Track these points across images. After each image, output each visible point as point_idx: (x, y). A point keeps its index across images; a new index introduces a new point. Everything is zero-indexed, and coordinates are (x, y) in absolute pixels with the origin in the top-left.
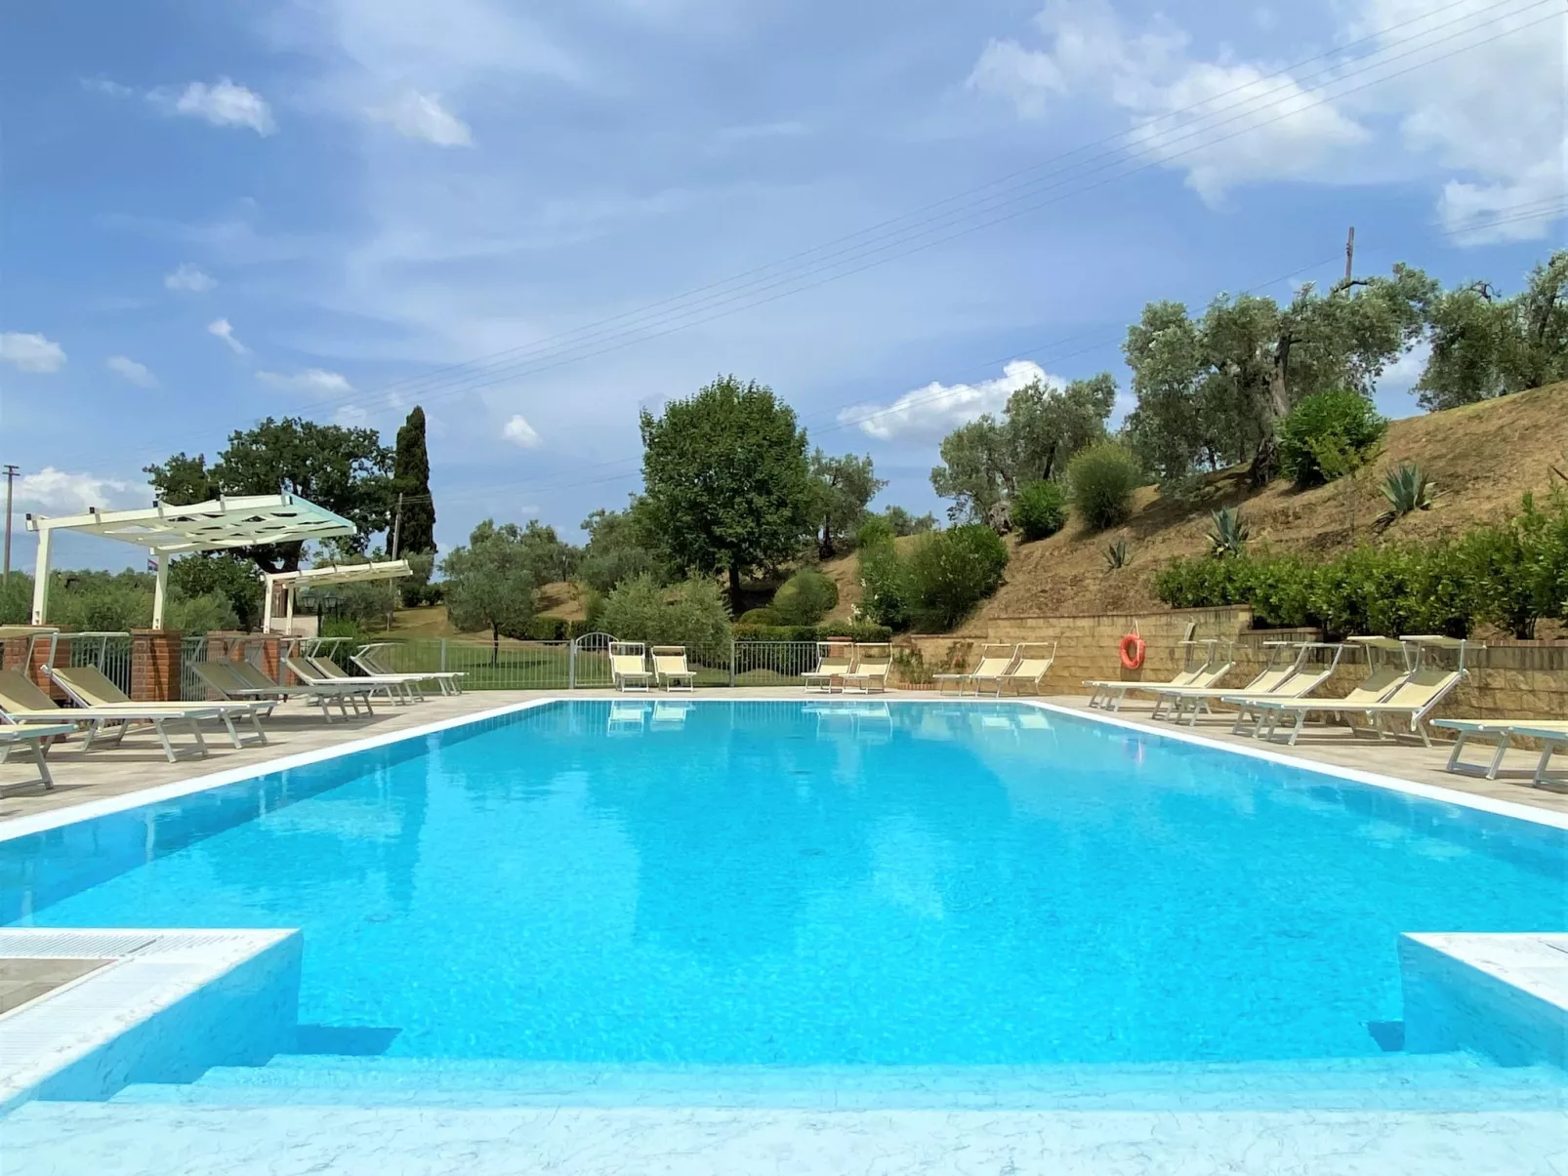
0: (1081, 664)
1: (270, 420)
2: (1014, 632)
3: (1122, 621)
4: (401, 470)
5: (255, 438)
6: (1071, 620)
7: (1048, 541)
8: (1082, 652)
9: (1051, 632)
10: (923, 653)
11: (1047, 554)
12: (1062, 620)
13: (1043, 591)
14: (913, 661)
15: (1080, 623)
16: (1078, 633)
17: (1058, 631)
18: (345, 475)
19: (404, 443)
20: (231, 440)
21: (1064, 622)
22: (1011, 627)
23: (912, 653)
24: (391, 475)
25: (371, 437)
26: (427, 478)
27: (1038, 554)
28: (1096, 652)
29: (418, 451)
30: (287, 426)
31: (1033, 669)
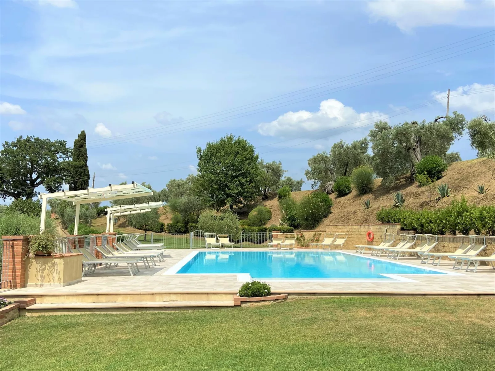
0: (355, 240)
1: (21, 137)
2: (335, 230)
3: (367, 227)
4: (76, 157)
5: (14, 145)
6: (352, 226)
7: (346, 197)
8: (355, 236)
9: (346, 230)
10: (305, 236)
11: (346, 202)
12: (349, 226)
13: (344, 216)
14: (302, 239)
15: (355, 227)
16: (355, 231)
17: (348, 229)
19: (77, 146)
20: (3, 145)
21: (350, 227)
22: (334, 228)
23: (301, 236)
24: (71, 159)
25: (63, 144)
26: (87, 160)
27: (342, 202)
28: (360, 236)
29: (83, 150)
30: (28, 140)
31: (340, 241)
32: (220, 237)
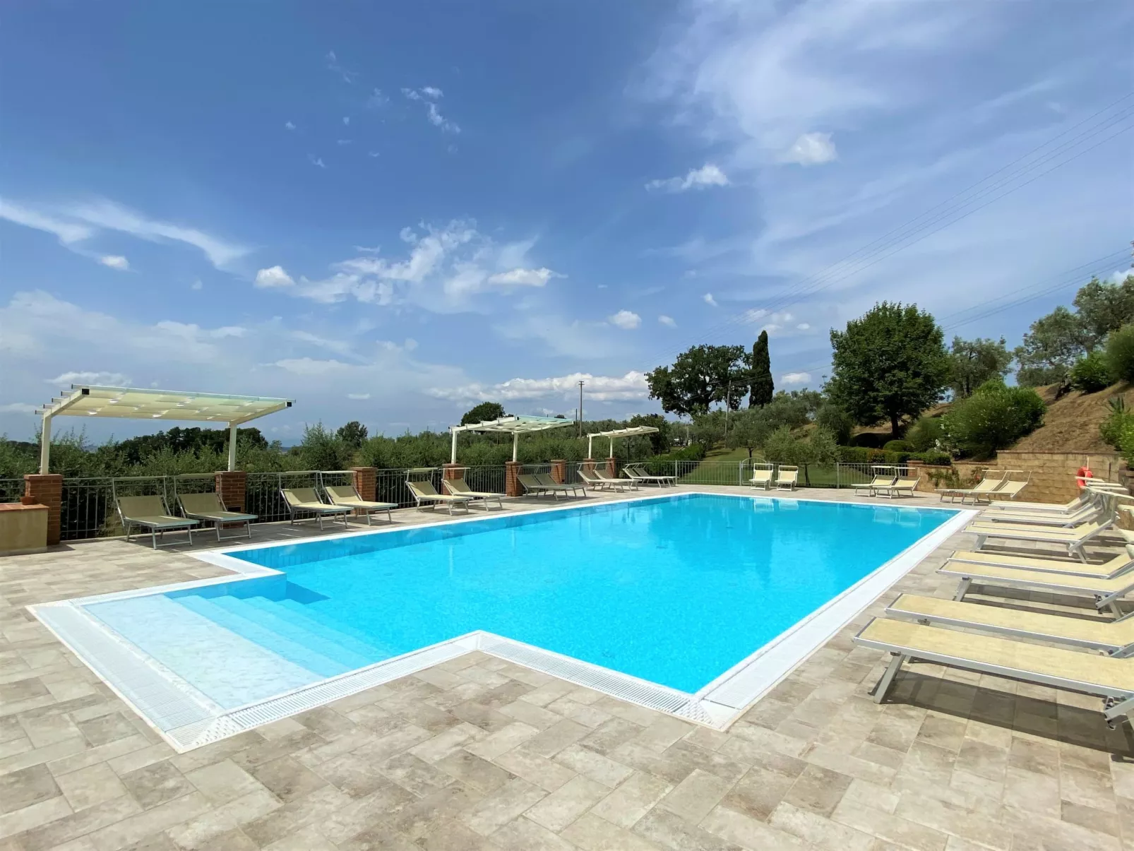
0: (1056, 485)
1: (694, 347)
2: (1014, 462)
3: (1080, 457)
4: (756, 364)
5: (687, 356)
6: (1050, 455)
8: (1057, 478)
9: (1037, 463)
10: (959, 473)
12: (1044, 455)
13: (1061, 432)
14: (954, 478)
15: (1056, 457)
16: (1056, 465)
17: (1041, 462)
18: (725, 370)
19: (757, 350)
20: (678, 358)
21: (1046, 457)
22: (1012, 459)
23: (953, 473)
24: (751, 367)
25: (740, 349)
26: (769, 367)
28: (1065, 478)
29: (764, 354)
30: (701, 348)
31: (1013, 487)
32: (783, 469)
